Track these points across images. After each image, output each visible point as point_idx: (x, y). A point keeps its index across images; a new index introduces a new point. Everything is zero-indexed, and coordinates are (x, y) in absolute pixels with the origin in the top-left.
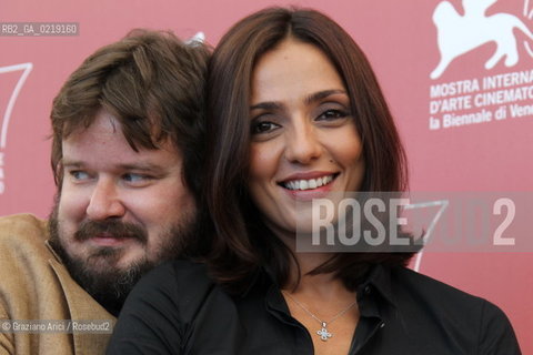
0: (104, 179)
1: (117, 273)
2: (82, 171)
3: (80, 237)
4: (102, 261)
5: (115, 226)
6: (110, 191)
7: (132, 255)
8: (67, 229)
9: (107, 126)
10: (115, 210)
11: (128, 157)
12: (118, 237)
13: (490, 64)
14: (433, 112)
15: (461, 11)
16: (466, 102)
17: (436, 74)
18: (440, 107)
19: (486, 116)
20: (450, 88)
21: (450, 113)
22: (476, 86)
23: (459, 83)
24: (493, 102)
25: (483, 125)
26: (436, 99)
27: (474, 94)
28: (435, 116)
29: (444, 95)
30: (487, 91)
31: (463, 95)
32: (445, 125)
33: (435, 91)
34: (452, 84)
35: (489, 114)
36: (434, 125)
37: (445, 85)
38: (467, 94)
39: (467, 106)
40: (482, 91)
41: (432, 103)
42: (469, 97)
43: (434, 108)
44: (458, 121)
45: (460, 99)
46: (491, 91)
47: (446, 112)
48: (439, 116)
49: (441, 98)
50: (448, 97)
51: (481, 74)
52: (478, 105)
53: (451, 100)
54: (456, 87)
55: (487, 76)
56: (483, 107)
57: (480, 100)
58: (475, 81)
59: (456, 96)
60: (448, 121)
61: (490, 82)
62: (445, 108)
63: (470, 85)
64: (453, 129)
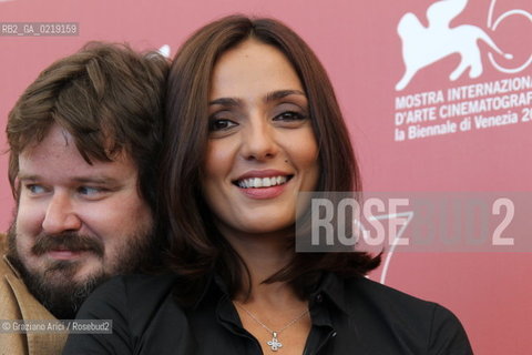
0: (59, 192)
1: (74, 287)
2: (38, 185)
3: (37, 250)
4: (59, 274)
5: (71, 240)
6: (66, 204)
7: (89, 268)
8: (25, 243)
9: (61, 139)
10: (71, 223)
11: (82, 170)
12: (74, 250)
13: (454, 76)
14: (398, 123)
15: (425, 23)
16: (431, 113)
17: (401, 86)
18: (405, 119)
19: (451, 128)
20: (415, 99)
21: (415, 124)
22: (440, 98)
23: (424, 95)
24: (458, 113)
25: (448, 136)
26: (402, 111)
27: (439, 105)
28: (401, 128)
29: (409, 106)
30: (452, 103)
31: (428, 106)
32: (411, 137)
33: (400, 103)
34: (418, 95)
35: (454, 125)
36: (399, 136)
37: (410, 97)
38: (432, 105)
39: (432, 118)
40: (446, 103)
41: (397, 115)
42: (434, 108)
43: (399, 119)
44: (423, 133)
45: (425, 110)
46: (456, 102)
47: (411, 124)
48: (405, 127)
49: (406, 110)
50: (413, 109)
51: (446, 85)
52: (443, 116)
53: (416, 111)
54: (421, 98)
55: (451, 88)
56: (447, 119)
57: (445, 112)
58: (440, 93)
59: (421, 107)
60: (414, 133)
61: (454, 94)
62: (410, 119)
63: (434, 97)
64: (418, 140)
